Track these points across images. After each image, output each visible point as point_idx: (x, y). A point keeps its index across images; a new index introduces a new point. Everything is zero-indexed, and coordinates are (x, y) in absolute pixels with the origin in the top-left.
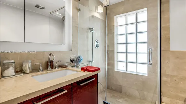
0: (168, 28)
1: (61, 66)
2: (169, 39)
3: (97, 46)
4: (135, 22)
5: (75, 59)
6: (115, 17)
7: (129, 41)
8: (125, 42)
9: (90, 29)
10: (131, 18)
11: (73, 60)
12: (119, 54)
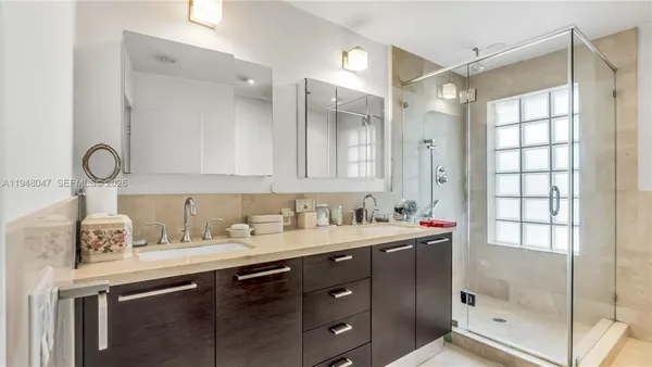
0: (633, 135)
1: (378, 220)
2: (635, 162)
3: (442, 181)
4: (546, 115)
5: (406, 206)
6: (489, 104)
7: (529, 166)
8: (517, 169)
9: (425, 142)
10: (536, 105)
11: (401, 209)
12: (501, 202)
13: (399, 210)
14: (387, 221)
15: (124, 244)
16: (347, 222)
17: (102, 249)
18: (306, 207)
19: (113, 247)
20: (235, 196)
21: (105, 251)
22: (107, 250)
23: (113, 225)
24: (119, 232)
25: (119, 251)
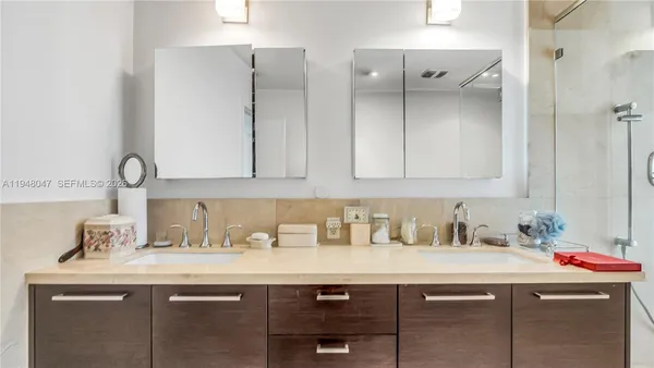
11: (528, 227)
13: (524, 229)
14: (504, 244)
15: (110, 245)
16: (424, 239)
17: (93, 247)
18: (357, 217)
19: (102, 247)
20: (270, 200)
21: (95, 250)
22: (96, 249)
23: (100, 227)
24: (106, 233)
25: (106, 251)
